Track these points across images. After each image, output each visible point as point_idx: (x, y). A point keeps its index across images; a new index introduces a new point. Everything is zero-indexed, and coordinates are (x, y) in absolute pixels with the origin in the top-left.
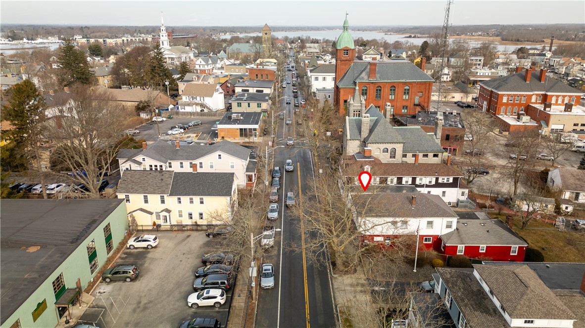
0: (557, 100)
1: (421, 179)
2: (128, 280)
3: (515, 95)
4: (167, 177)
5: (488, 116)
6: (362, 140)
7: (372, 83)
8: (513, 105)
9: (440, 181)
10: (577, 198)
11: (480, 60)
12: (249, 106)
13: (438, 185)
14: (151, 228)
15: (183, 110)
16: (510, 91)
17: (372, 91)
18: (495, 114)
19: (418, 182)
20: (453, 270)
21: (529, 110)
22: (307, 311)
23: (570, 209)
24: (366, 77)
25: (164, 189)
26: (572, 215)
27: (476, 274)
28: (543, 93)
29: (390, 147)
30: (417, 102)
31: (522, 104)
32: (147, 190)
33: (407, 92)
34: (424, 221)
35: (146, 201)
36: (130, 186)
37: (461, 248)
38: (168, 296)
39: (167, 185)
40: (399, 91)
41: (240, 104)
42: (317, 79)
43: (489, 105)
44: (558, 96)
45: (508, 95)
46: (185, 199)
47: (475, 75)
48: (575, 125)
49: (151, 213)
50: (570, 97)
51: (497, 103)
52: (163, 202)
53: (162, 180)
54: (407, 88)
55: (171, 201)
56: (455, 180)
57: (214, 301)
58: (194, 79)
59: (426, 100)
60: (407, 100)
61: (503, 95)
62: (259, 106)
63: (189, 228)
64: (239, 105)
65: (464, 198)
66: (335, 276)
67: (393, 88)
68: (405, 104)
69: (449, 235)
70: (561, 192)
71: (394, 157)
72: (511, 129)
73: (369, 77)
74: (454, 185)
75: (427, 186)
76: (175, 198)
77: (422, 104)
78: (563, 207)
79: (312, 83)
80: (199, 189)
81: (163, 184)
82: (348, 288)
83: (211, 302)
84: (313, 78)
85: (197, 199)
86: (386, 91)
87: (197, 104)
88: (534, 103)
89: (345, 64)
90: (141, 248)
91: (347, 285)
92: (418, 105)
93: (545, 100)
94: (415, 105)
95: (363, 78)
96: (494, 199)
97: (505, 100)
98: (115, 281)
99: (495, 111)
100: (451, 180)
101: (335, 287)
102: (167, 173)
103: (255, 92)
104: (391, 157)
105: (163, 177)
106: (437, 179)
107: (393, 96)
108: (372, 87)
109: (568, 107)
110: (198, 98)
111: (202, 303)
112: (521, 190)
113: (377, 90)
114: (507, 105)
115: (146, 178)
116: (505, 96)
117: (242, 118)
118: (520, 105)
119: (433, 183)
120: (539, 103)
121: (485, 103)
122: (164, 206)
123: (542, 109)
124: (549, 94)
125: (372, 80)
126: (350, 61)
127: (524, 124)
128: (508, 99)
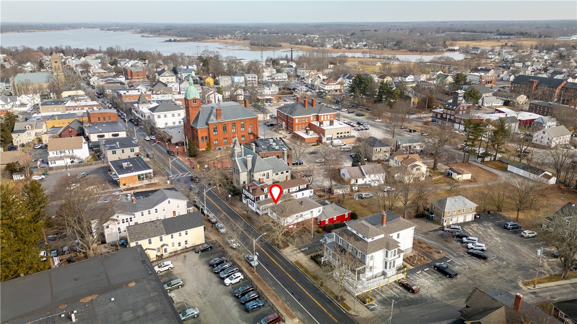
0: (324, 118)
1: (292, 189)
2: (180, 287)
3: (302, 118)
4: (159, 224)
5: (288, 132)
6: (249, 171)
7: (220, 123)
8: (302, 124)
9: (301, 188)
10: (357, 182)
11: (255, 77)
12: (123, 152)
13: (300, 190)
14: (155, 259)
15: (53, 165)
16: (299, 115)
17: (220, 128)
18: (292, 131)
19: (291, 191)
20: (339, 229)
21: (311, 127)
22: (282, 268)
23: (357, 188)
24: (215, 119)
25: (161, 232)
26: (358, 191)
27: (349, 228)
28: (316, 114)
29: (266, 172)
30: (250, 132)
31: (307, 123)
32: (150, 235)
33: (243, 126)
34: (308, 212)
35: (150, 243)
36: (137, 236)
37: (327, 220)
38: (211, 286)
39: (162, 229)
40: (238, 126)
41: (115, 151)
42: (159, 117)
43: (287, 124)
44: (324, 116)
45: (298, 118)
46: (176, 235)
47: (261, 95)
48: (338, 134)
49: (155, 250)
50: (330, 115)
51: (292, 124)
52: (161, 240)
53: (156, 226)
54: (243, 123)
55: (167, 239)
56: (307, 186)
57: (239, 278)
58: (27, 128)
59: (255, 130)
60: (244, 131)
61: (296, 118)
62: (132, 151)
63: (179, 252)
64: (114, 153)
65: (312, 194)
66: (281, 250)
67: (234, 124)
68: (243, 134)
69: (320, 215)
70: (350, 180)
71: (268, 178)
72: (306, 141)
73: (217, 119)
74: (307, 188)
75: (295, 192)
76: (170, 236)
77: (254, 132)
78: (354, 188)
79: (156, 121)
80: (183, 226)
81: (159, 229)
82: (291, 253)
83: (238, 280)
84: (156, 117)
85: (183, 233)
86: (229, 127)
87: (67, 157)
88: (312, 121)
89: (195, 110)
90: (166, 270)
91: (290, 252)
92: (251, 133)
93: (318, 118)
94: (249, 134)
95: (213, 120)
96: (324, 191)
97: (297, 122)
98: (172, 290)
99: (293, 129)
100: (305, 187)
101: (285, 255)
102: (158, 221)
103: (111, 137)
104: (267, 178)
105: (156, 225)
106: (299, 187)
107: (235, 130)
108: (220, 125)
109: (331, 123)
110: (67, 151)
111: (234, 281)
112: (334, 183)
113: (223, 127)
114: (298, 124)
115: (144, 228)
116: (297, 119)
117: (131, 165)
118: (305, 123)
119: (298, 190)
120: (315, 121)
121: (284, 123)
122: (162, 243)
123: (318, 125)
124: (319, 115)
125: (220, 121)
126: (198, 107)
127: (311, 137)
128: (298, 120)
